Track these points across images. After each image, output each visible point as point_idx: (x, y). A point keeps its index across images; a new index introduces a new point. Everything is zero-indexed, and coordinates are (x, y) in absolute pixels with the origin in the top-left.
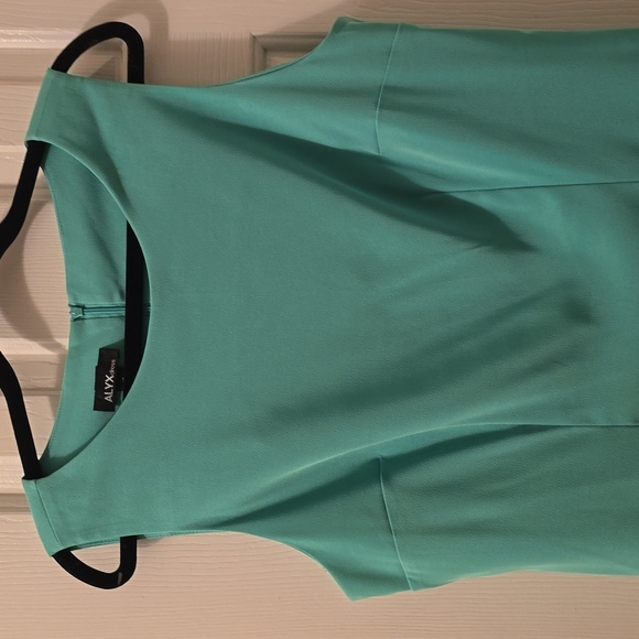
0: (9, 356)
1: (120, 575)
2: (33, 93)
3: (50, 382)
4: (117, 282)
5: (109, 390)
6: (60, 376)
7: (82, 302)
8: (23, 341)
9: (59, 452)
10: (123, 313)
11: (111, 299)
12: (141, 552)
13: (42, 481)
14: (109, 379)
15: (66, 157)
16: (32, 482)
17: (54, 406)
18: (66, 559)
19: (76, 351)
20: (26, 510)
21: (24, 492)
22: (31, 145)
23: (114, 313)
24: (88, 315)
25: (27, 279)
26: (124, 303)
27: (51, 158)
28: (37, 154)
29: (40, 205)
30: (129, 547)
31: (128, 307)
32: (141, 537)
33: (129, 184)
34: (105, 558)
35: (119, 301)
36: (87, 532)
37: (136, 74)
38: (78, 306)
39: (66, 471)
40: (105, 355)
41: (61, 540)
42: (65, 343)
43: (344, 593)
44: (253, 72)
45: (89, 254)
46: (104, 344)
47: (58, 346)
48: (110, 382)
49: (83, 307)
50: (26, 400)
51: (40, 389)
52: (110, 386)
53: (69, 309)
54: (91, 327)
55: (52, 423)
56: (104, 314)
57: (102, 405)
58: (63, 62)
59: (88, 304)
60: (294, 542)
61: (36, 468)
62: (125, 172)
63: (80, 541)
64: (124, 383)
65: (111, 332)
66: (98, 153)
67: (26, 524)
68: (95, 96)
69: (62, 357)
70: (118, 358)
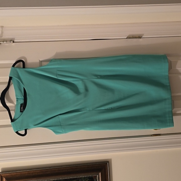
1: (25, 134)
2: (10, 69)
3: (14, 109)
4: (22, 95)
6: (15, 108)
8: (10, 103)
9: (15, 118)
11: (22, 97)
12: (28, 131)
13: (14, 122)
15: (15, 79)
17: (14, 112)
18: (17, 133)
19: (17, 104)
20: (11, 127)
21: (11, 124)
22: (10, 77)
23: (22, 99)
27: (12, 79)
28: (11, 78)
29: (11, 84)
31: (24, 98)
32: (27, 129)
33: (23, 82)
34: (23, 132)
35: (23, 97)
37: (24, 67)
39: (17, 121)
40: (21, 105)
41: (16, 130)
42: (16, 103)
43: (55, 134)
44: (40, 67)
45: (18, 91)
46: (21, 103)
47: (14, 104)
48: (22, 108)
50: (11, 111)
53: (16, 99)
54: (19, 101)
55: (14, 114)
57: (21, 111)
58: (14, 66)
59: (19, 98)
60: (49, 128)
61: (12, 121)
62: (23, 80)
63: (19, 130)
64: (24, 108)
65: (22, 101)
66: (19, 78)
67: (12, 128)
68: (18, 70)
69: (15, 105)
70: (23, 105)
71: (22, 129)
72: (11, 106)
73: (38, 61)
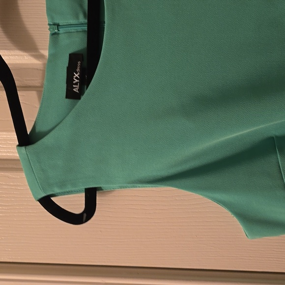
0: (10, 64)
1: (85, 215)
3: (37, 82)
4: (81, 6)
5: (76, 84)
6: (43, 78)
7: (57, 21)
8: (20, 52)
9: (40, 129)
10: (86, 28)
11: (77, 18)
14: (77, 75)
16: (23, 148)
18: (47, 203)
19: (53, 57)
20: (20, 170)
21: (19, 158)
23: (79, 29)
24: (62, 31)
25: (20, 8)
26: (86, 21)
30: (91, 195)
31: (89, 24)
32: (100, 189)
34: (75, 203)
35: (83, 20)
36: (62, 184)
38: (54, 24)
40: (74, 58)
41: (44, 190)
42: (46, 53)
46: (72, 51)
48: (76, 78)
49: (58, 25)
51: (30, 87)
52: (77, 81)
53: (48, 27)
54: (64, 39)
55: (38, 106)
56: (72, 29)
59: (61, 22)
61: (25, 139)
63: (57, 190)
64: (86, 79)
65: (77, 42)
67: (21, 179)
70: (82, 61)
71: (69, 188)
72: (24, 69)
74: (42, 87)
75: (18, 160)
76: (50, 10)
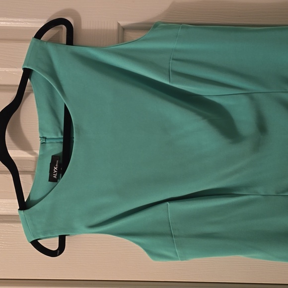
0: (14, 157)
1: (58, 251)
2: (27, 46)
4: (60, 128)
5: (55, 173)
6: (35, 166)
7: (45, 136)
8: (20, 151)
9: (33, 198)
10: (62, 141)
11: (57, 135)
13: (27, 211)
14: (56, 168)
15: (39, 75)
16: (22, 211)
17: (33, 178)
18: (36, 244)
19: (42, 157)
20: (19, 222)
21: (18, 214)
22: (25, 69)
23: (58, 141)
24: (47, 141)
25: (22, 125)
26: (63, 137)
27: (33, 75)
30: (62, 240)
31: (64, 138)
32: (65, 235)
33: (65, 88)
35: (61, 136)
36: (45, 233)
37: (70, 41)
38: (43, 138)
39: (37, 207)
40: (54, 158)
41: (34, 237)
42: (38, 152)
44: (118, 43)
45: (48, 116)
46: (54, 154)
47: (35, 154)
48: (55, 170)
49: (46, 138)
50: (20, 176)
51: (27, 172)
52: (56, 171)
53: (40, 139)
54: (49, 147)
55: (32, 184)
56: (54, 141)
57: (51, 179)
58: (39, 35)
59: (48, 137)
61: (24, 205)
62: (63, 82)
63: (41, 236)
64: (62, 170)
65: (57, 149)
66: (53, 75)
68: (51, 48)
69: (36, 158)
70: (59, 160)
72: (24, 161)
73: (115, 27)
74: (34, 172)
75: (18, 216)
76: (41, 129)
